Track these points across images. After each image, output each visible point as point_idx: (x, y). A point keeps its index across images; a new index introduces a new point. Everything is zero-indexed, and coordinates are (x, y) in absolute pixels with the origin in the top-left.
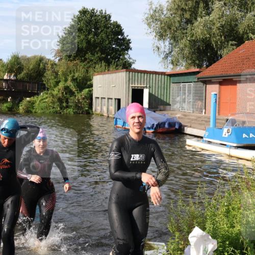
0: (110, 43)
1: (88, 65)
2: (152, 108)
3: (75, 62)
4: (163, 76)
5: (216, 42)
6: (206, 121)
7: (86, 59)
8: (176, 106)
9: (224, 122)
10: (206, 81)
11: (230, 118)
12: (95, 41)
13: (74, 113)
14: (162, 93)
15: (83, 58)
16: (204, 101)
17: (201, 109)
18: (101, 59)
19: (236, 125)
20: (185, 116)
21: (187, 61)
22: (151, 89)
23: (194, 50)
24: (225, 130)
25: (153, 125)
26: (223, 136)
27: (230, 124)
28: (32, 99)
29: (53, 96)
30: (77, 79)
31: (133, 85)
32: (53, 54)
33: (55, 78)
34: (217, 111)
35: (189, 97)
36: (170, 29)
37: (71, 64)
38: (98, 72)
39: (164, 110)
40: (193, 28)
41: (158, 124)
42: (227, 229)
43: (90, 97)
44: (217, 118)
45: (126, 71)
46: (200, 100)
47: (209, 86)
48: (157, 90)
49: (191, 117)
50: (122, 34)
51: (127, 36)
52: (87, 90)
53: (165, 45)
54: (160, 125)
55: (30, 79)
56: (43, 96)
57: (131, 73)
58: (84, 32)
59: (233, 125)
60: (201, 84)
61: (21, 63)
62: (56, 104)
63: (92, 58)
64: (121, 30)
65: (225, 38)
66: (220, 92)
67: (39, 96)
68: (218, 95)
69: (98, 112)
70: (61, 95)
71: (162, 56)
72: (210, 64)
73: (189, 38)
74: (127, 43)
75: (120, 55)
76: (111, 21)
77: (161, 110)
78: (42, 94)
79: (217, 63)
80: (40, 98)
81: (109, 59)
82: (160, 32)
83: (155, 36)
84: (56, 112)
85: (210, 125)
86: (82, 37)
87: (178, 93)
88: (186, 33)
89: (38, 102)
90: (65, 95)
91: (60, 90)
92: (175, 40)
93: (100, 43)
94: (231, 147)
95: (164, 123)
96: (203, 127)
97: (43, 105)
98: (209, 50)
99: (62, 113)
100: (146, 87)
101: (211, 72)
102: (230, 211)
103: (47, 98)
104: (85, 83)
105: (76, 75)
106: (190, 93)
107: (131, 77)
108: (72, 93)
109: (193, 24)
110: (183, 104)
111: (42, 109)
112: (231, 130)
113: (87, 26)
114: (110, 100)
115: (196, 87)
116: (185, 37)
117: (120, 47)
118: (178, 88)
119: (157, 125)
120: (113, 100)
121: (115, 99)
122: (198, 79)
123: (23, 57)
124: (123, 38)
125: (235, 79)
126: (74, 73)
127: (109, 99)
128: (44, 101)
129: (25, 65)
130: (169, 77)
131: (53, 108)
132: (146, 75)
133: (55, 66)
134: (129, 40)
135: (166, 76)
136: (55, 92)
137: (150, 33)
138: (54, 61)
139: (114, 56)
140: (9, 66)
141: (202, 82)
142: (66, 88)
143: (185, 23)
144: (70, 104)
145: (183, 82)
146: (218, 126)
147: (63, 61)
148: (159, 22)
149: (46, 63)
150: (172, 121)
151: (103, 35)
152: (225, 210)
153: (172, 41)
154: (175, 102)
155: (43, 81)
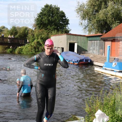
0: (59, 21)
1: (48, 31)
2: (79, 52)
3: (42, 30)
4: (84, 37)
5: (110, 21)
6: (105, 59)
7: (47, 29)
8: (91, 52)
9: (113, 59)
10: (105, 40)
11: (116, 58)
12: (52, 20)
14: (84, 45)
15: (46, 28)
16: (104, 49)
17: (102, 53)
18: (54, 29)
19: (119, 61)
21: (95, 30)
22: (78, 43)
23: (99, 25)
25: (78, 60)
26: (113, 66)
27: (116, 61)
28: (21, 47)
29: (31, 46)
30: (43, 38)
31: (70, 41)
32: (32, 26)
33: (33, 37)
34: (110, 54)
35: (96, 48)
37: (40, 31)
38: (53, 35)
40: (98, 14)
44: (110, 57)
45: (67, 35)
46: (102, 49)
47: (106, 42)
48: (81, 44)
49: (97, 57)
50: (65, 17)
51: (67, 18)
53: (86, 22)
55: (21, 38)
56: (27, 46)
57: (69, 35)
58: (47, 16)
60: (102, 41)
61: (16, 30)
63: (51, 28)
64: (65, 15)
65: (114, 19)
66: (111, 45)
70: (35, 46)
71: (84, 27)
72: (107, 32)
74: (67, 21)
75: (64, 27)
76: (60, 10)
77: (83, 54)
78: (26, 45)
79: (110, 31)
80: (25, 47)
81: (58, 29)
82: (83, 16)
83: (81, 18)
84: (33, 54)
85: (106, 61)
86: (46, 18)
88: (95, 17)
89: (24, 49)
90: (37, 46)
91: (35, 43)
92: (90, 20)
93: (55, 21)
94: (116, 72)
95: (83, 60)
96: (103, 62)
97: (27, 50)
98: (106, 25)
100: (76, 42)
101: (108, 35)
103: (29, 47)
105: (43, 36)
106: (97, 46)
107: (69, 37)
108: (41, 45)
109: (99, 12)
110: (94, 51)
111: (26, 52)
112: (116, 63)
113: (48, 13)
115: (100, 43)
117: (64, 23)
118: (91, 43)
119: (80, 60)
120: (60, 48)
121: (61, 48)
122: (101, 39)
123: (18, 27)
124: (65, 19)
126: (42, 35)
127: (58, 48)
128: (27, 48)
129: (18, 31)
130: (87, 38)
131: (32, 51)
132: (76, 36)
133: (33, 32)
134: (68, 20)
135: (86, 37)
136: (33, 44)
137: (78, 16)
138: (32, 29)
139: (61, 27)
140: (11, 31)
141: (103, 40)
142: (38, 42)
143: (95, 12)
144: (40, 50)
145: (94, 40)
146: (110, 62)
147: (37, 29)
148: (83, 12)
149: (29, 30)
150: (87, 59)
151: (56, 17)
152: (113, 102)
153: (88, 20)
154: (90, 50)
155: (27, 39)
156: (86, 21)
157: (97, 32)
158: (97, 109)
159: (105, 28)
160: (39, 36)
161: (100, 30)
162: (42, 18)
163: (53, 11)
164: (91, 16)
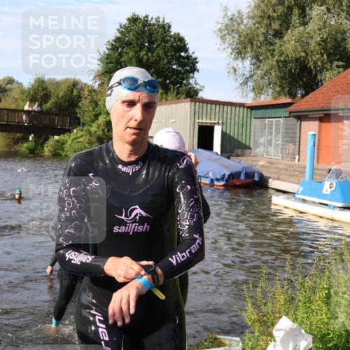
0: (169, 62)
2: (226, 153)
4: (241, 109)
5: (315, 63)
6: (299, 172)
8: (260, 150)
9: (325, 173)
10: (301, 117)
11: (334, 167)
12: (148, 59)
14: (240, 132)
16: (298, 144)
17: (293, 155)
19: (342, 178)
20: (271, 163)
21: (274, 89)
22: (224, 126)
23: (285, 73)
24: (327, 184)
25: (224, 175)
26: (324, 192)
27: (334, 176)
28: (62, 137)
29: (90, 133)
31: (200, 121)
32: (92, 77)
33: (94, 109)
34: (316, 158)
35: (277, 138)
36: (252, 44)
39: (242, 155)
40: (282, 43)
41: (232, 173)
42: (326, 320)
44: (315, 167)
45: (191, 101)
46: (292, 142)
47: (305, 124)
48: (232, 128)
49: (279, 166)
50: (186, 51)
51: (193, 53)
53: (246, 65)
54: (233, 176)
55: (59, 111)
56: (77, 134)
57: (197, 104)
58: (134, 47)
59: (337, 178)
60: (293, 121)
61: (47, 88)
64: (185, 45)
65: (328, 56)
66: (320, 132)
67: (72, 134)
68: (317, 136)
70: (100, 133)
71: (241, 80)
72: (307, 93)
74: (193, 63)
75: (183, 79)
76: (171, 32)
77: (237, 156)
78: (75, 131)
79: (316, 91)
80: (73, 136)
81: (168, 85)
82: (238, 48)
83: (231, 54)
85: (304, 177)
86: (131, 54)
87: (262, 132)
88: (274, 50)
89: (69, 142)
90: (107, 133)
91: (99, 125)
92: (258, 60)
93: (157, 62)
94: (334, 207)
95: (239, 174)
96: (295, 179)
97: (77, 146)
98: (305, 74)
100: (218, 123)
101: (309, 103)
102: (331, 296)
103: (82, 136)
106: (278, 132)
107: (197, 110)
109: (283, 37)
110: (269, 148)
111: (75, 152)
112: (335, 184)
113: (138, 39)
115: (287, 124)
116: (270, 56)
117: (183, 68)
118: (262, 125)
119: (229, 176)
122: (290, 113)
123: (50, 79)
124: (188, 56)
128: (78, 140)
129: (53, 91)
130: (249, 110)
132: (218, 106)
133: (93, 93)
134: (196, 59)
135: (245, 109)
136: (93, 128)
137: (224, 49)
138: (92, 86)
139: (174, 80)
140: (31, 92)
141: (295, 117)
143: (273, 36)
145: (269, 118)
146: (316, 179)
147: (106, 85)
148: (237, 35)
149: (82, 89)
150: (250, 171)
151: (160, 52)
152: (324, 295)
153: (254, 61)
154: (258, 145)
155: (77, 114)
156: (247, 63)
157: (279, 93)
158: (277, 316)
159: (301, 83)
161: (286, 90)
162: (121, 55)
163: (151, 34)
164: (260, 47)
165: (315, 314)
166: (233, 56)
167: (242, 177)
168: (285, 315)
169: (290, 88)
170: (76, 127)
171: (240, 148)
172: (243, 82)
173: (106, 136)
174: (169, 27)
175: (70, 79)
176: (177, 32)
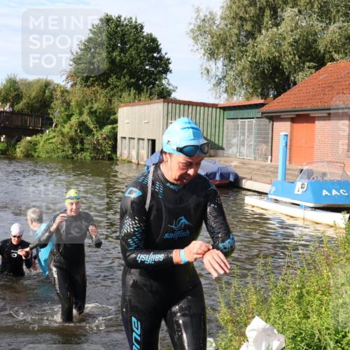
0: (142, 63)
1: (112, 93)
3: (94, 89)
4: (214, 109)
5: (290, 63)
6: (273, 172)
7: (108, 85)
8: (232, 151)
9: (297, 173)
10: (274, 117)
11: (305, 168)
12: (121, 60)
13: (92, 158)
14: (213, 133)
15: (105, 84)
16: (270, 144)
17: (266, 155)
18: (129, 86)
19: (313, 178)
20: (244, 164)
21: (247, 89)
23: (257, 74)
24: (299, 184)
26: (296, 192)
27: (306, 176)
28: (34, 138)
29: (63, 134)
30: (96, 112)
32: (64, 77)
33: (66, 109)
34: (288, 158)
35: (249, 139)
36: (225, 44)
37: (88, 91)
38: (125, 103)
39: (215, 156)
40: (255, 44)
41: (207, 174)
42: (298, 320)
43: (114, 137)
44: (287, 167)
45: (164, 102)
46: (264, 142)
47: (276, 124)
48: (205, 128)
49: (251, 166)
50: (159, 51)
51: (166, 54)
52: (110, 126)
53: (218, 67)
54: (209, 176)
55: (31, 112)
57: (170, 104)
59: (309, 178)
60: (266, 121)
61: (19, 89)
62: (67, 146)
63: (118, 84)
64: (158, 46)
65: (300, 58)
66: (292, 132)
67: (44, 135)
68: (289, 137)
69: (125, 157)
70: (73, 133)
71: (214, 81)
72: (279, 94)
73: (249, 59)
74: (165, 64)
75: (156, 80)
76: (143, 32)
77: (210, 156)
78: (47, 132)
79: (288, 92)
80: (45, 137)
81: (140, 85)
82: (211, 49)
83: (204, 55)
84: (67, 157)
85: (277, 177)
87: (235, 133)
88: (247, 51)
89: (42, 143)
90: (80, 134)
91: (72, 126)
92: (230, 60)
93: (129, 63)
94: (306, 207)
95: (214, 174)
96: (268, 180)
97: (49, 147)
98: (277, 75)
99: (75, 158)
101: (281, 104)
102: (303, 295)
103: (54, 137)
104: (107, 118)
105: (96, 106)
106: (251, 133)
107: (170, 110)
108: (89, 131)
109: (255, 38)
111: (48, 153)
112: (306, 184)
113: (111, 40)
114: (141, 141)
115: (259, 125)
116: (245, 57)
117: (156, 69)
118: (235, 126)
120: (146, 141)
121: (149, 140)
122: (262, 113)
123: (22, 80)
124: (160, 57)
125: (313, 114)
126: (92, 103)
127: (139, 139)
128: (51, 141)
129: (24, 91)
130: (222, 111)
131: (63, 151)
132: (191, 107)
133: (66, 94)
134: (168, 59)
135: (218, 110)
136: (66, 129)
137: (197, 50)
138: (64, 87)
139: (147, 81)
140: (3, 93)
141: (267, 117)
142: (82, 124)
143: (245, 37)
144: (86, 146)
145: (241, 119)
146: (288, 179)
147: (78, 86)
148: (209, 36)
149: (55, 90)
150: (225, 171)
151: (133, 53)
152: (296, 294)
153: (226, 62)
154: (230, 146)
155: (49, 114)
156: (220, 63)
157: (252, 94)
158: (250, 316)
159: (273, 84)
160: (84, 107)
161: (259, 90)
163: (124, 35)
164: (233, 48)
165: (287, 314)
166: (206, 57)
167: (218, 178)
168: (258, 315)
169: (263, 89)
170: (48, 128)
171: (213, 149)
172: (216, 83)
173: (79, 136)
174: (142, 27)
175: (42, 80)
176: (149, 33)
